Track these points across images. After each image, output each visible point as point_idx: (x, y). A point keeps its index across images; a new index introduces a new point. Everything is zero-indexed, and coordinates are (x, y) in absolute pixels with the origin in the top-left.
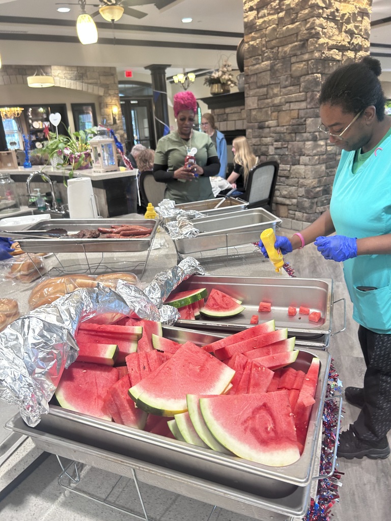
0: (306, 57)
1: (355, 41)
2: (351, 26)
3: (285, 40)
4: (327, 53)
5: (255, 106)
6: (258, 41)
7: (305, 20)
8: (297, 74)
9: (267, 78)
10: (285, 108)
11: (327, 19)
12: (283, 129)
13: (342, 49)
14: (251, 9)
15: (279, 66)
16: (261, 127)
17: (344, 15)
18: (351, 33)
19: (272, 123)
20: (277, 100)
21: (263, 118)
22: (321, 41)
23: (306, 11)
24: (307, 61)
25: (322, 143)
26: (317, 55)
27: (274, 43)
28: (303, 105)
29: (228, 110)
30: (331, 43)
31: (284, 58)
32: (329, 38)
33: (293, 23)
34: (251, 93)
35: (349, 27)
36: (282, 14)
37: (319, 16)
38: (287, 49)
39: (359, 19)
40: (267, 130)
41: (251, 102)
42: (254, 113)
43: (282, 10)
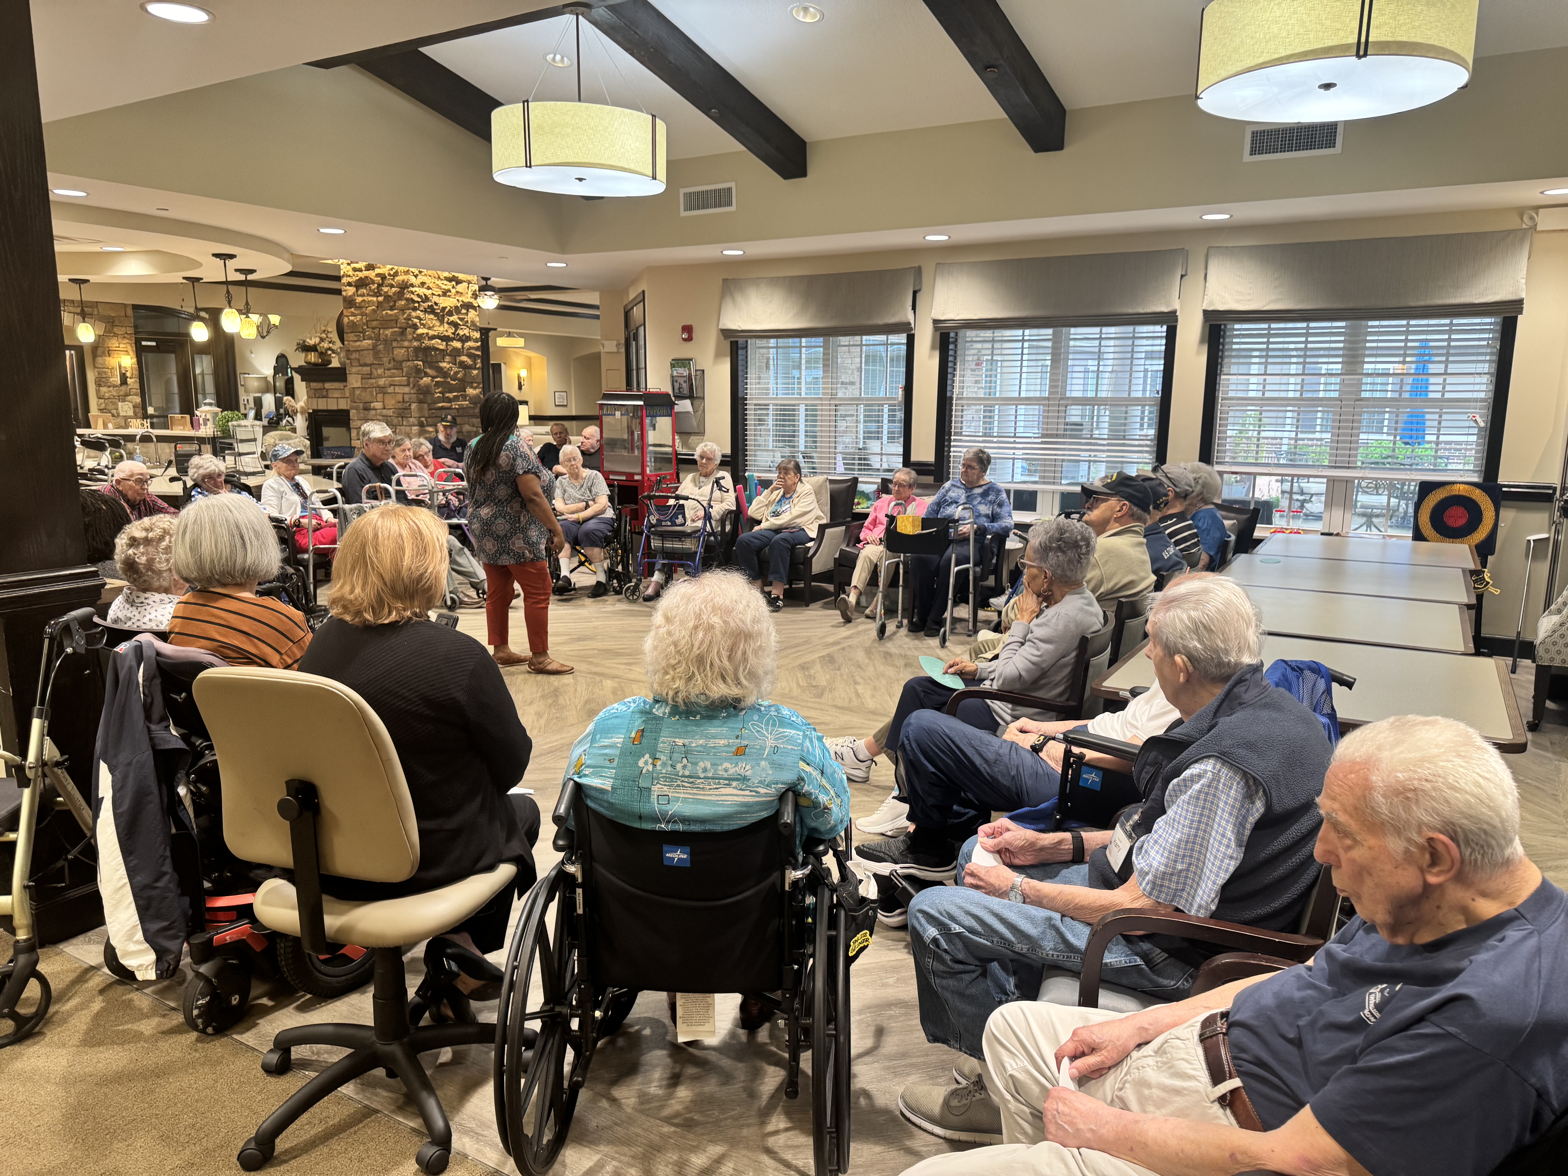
0: (406, 344)
1: (461, 333)
2: (454, 318)
3: (387, 323)
4: (427, 342)
5: (359, 385)
6: (359, 317)
7: (403, 310)
8: (399, 358)
9: (369, 359)
10: (391, 390)
11: (425, 311)
12: (390, 412)
13: (445, 339)
14: (349, 284)
15: (381, 347)
16: (367, 409)
17: (444, 308)
18: (455, 325)
19: (378, 405)
20: (382, 382)
21: (368, 399)
22: (420, 331)
23: (403, 302)
24: (408, 348)
25: (430, 429)
26: (415, 344)
27: (375, 323)
28: (406, 390)
29: (328, 385)
30: (431, 333)
31: (385, 340)
32: (429, 328)
33: (391, 309)
34: (354, 370)
35: (451, 319)
36: (381, 299)
37: (415, 309)
38: (388, 332)
39: (464, 311)
40: (373, 412)
41: (354, 381)
42: (358, 392)
43: (381, 295)
